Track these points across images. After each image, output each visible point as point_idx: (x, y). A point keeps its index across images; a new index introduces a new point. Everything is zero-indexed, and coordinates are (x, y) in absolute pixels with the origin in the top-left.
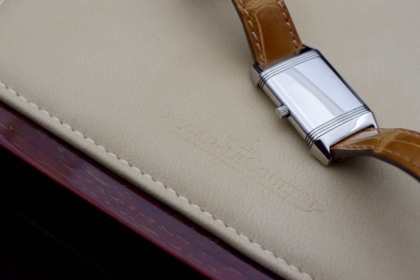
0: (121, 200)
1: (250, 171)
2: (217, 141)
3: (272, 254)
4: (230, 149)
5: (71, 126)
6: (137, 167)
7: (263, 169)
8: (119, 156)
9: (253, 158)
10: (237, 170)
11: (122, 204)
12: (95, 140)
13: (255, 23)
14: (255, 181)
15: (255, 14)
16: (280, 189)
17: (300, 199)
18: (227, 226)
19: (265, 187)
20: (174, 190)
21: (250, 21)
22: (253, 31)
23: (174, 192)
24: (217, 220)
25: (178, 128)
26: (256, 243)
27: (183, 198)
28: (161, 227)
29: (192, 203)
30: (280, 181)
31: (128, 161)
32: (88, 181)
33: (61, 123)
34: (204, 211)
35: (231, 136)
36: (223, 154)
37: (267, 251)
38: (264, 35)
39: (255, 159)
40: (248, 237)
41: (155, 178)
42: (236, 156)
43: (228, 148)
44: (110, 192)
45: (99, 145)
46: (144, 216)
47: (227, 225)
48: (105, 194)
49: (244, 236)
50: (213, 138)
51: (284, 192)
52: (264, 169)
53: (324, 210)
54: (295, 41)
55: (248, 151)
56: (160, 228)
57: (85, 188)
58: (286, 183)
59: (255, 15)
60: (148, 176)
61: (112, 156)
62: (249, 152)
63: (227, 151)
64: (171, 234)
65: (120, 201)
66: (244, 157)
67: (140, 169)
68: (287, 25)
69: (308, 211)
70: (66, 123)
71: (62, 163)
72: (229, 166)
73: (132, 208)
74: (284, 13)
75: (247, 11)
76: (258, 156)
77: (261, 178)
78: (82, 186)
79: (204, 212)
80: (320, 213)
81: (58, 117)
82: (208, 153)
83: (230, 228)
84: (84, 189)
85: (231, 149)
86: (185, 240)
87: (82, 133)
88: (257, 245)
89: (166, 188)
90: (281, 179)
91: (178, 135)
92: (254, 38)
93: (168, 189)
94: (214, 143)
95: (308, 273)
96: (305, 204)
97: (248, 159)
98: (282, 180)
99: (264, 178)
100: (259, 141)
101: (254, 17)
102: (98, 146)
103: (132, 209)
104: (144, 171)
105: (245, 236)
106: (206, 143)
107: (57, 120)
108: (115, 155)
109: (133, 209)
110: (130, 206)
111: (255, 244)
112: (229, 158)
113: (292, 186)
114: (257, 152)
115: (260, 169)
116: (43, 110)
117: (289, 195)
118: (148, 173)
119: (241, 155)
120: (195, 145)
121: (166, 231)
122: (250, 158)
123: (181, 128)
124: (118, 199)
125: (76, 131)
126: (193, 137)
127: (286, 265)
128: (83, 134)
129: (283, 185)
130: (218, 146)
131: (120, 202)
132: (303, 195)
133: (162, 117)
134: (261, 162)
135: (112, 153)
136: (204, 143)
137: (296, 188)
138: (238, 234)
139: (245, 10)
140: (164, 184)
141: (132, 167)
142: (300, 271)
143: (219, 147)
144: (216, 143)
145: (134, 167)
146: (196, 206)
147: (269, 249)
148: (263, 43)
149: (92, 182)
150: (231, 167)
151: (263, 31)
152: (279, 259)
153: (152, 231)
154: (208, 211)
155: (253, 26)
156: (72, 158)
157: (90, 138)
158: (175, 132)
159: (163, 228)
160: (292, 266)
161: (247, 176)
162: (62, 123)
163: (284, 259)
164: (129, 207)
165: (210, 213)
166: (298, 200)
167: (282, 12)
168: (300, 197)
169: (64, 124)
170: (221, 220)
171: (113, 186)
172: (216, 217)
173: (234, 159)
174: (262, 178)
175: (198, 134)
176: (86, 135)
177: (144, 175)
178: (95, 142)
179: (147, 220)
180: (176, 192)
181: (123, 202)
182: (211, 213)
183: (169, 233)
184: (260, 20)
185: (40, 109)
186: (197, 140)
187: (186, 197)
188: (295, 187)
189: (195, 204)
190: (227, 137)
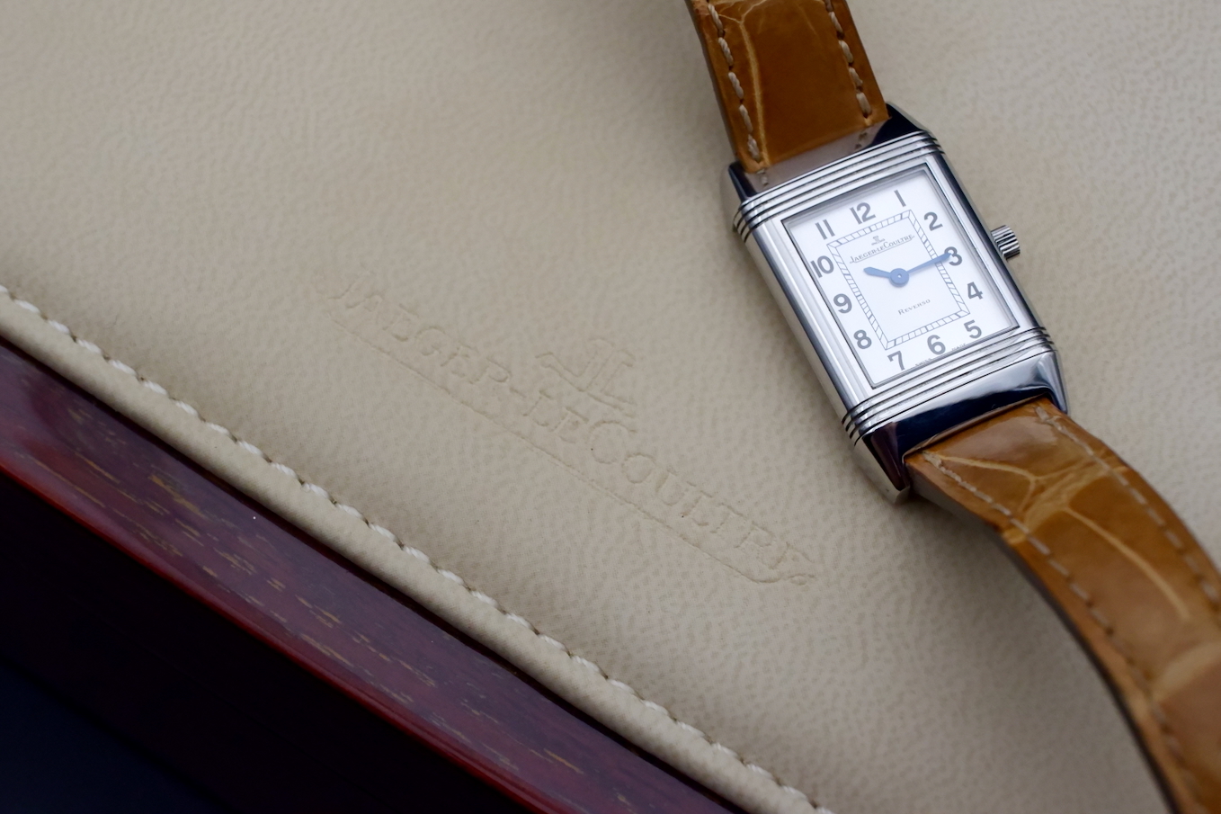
0: (245, 562)
1: (602, 462)
2: (509, 372)
3: (665, 712)
4: (545, 394)
5: (99, 347)
6: (286, 464)
7: (639, 454)
8: (237, 434)
9: (611, 422)
10: (564, 463)
11: (250, 573)
12: (168, 388)
13: (738, 48)
14: (616, 495)
15: (739, 19)
16: (686, 515)
17: (743, 545)
18: (537, 633)
19: (644, 512)
20: (390, 530)
21: (722, 41)
22: (731, 68)
23: (389, 535)
24: (509, 617)
25: (397, 337)
26: (617, 680)
27: (415, 553)
28: (358, 638)
29: (441, 568)
30: (687, 490)
31: (260, 446)
32: (155, 509)
33: (71, 339)
34: (475, 590)
35: (551, 353)
36: (525, 415)
37: (648, 704)
38: (764, 82)
39: (617, 423)
40: (596, 663)
41: (337, 497)
42: (563, 418)
43: (541, 392)
44: (215, 538)
45: (179, 400)
46: (310, 606)
47: (537, 628)
48: (202, 545)
49: (585, 662)
50: (496, 363)
51: (699, 525)
52: (643, 456)
53: (812, 576)
54: (861, 96)
55: (596, 399)
56: (355, 640)
57: (147, 532)
58: (704, 497)
59: (741, 24)
60: (317, 490)
61: (217, 432)
62: (600, 401)
63: (537, 403)
64: (385, 657)
65: (244, 565)
66: (586, 420)
67: (295, 470)
68: (841, 50)
69: (765, 581)
70: (86, 338)
71: (82, 457)
72: (542, 449)
73: (278, 585)
74: (833, 15)
75: (717, 8)
76: (627, 415)
77: (634, 482)
78: (138, 525)
79: (473, 593)
80: (801, 583)
81: (63, 322)
82: (484, 413)
83: (547, 639)
84: (145, 533)
85: (549, 397)
86: (424, 675)
87: (132, 367)
88: (622, 685)
89: (367, 523)
90: (691, 484)
91: (398, 360)
92: (734, 89)
93: (372, 526)
94: (500, 381)
95: (763, 767)
96: (757, 558)
97: (598, 424)
98: (695, 486)
99: (641, 482)
100: (630, 365)
101: (735, 28)
102: (178, 404)
103: (277, 587)
104: (304, 478)
105: (588, 660)
106: (478, 380)
107: (62, 328)
108: (222, 431)
109: (280, 587)
110: (272, 579)
111: (615, 683)
112: (543, 425)
113: (723, 504)
114: (624, 401)
115: (630, 456)
116: (22, 300)
117: (714, 532)
118: (316, 482)
119: (576, 413)
120: (447, 390)
121: (373, 650)
122: (604, 422)
123: (406, 339)
124: (239, 558)
125: (116, 360)
126: (442, 365)
127: (703, 742)
128: (136, 369)
129: (697, 501)
130: (513, 390)
131: (244, 569)
132: (752, 529)
133: (351, 307)
134: (634, 431)
135: (215, 423)
136: (471, 383)
137: (733, 511)
138: (569, 655)
139: (711, 7)
140: (362, 513)
141: (273, 465)
142: (742, 761)
143: (516, 391)
144: (508, 380)
145: (278, 466)
146: (449, 576)
147: (654, 698)
148: (759, 106)
149: (166, 511)
150: (548, 453)
151: (762, 70)
152: (684, 726)
153: (332, 651)
154: (485, 591)
155: (732, 54)
156: (108, 439)
157: (153, 381)
158: (388, 353)
159: (363, 642)
160: (718, 747)
161: (593, 480)
162: (74, 339)
163: (697, 726)
164: (269, 582)
165: (489, 596)
166: (737, 547)
167: (828, 11)
168: (745, 538)
169: (80, 342)
170: (521, 615)
171: (223, 520)
172: (507, 609)
173: (556, 427)
174: (637, 485)
175: (455, 354)
176: (143, 372)
177: (307, 486)
178: (169, 393)
179: (319, 617)
180: (396, 536)
181: (252, 568)
182: (495, 596)
183: (381, 655)
184: (753, 38)
185: (13, 297)
186: (453, 372)
187: (425, 548)
188: (729, 507)
189: (449, 569)
190: (537, 357)
